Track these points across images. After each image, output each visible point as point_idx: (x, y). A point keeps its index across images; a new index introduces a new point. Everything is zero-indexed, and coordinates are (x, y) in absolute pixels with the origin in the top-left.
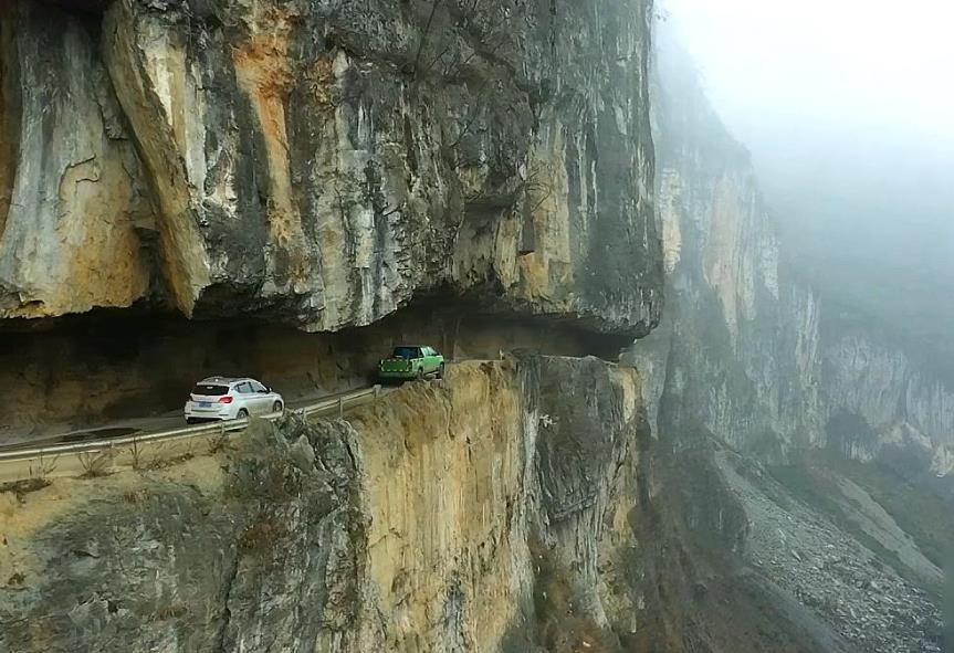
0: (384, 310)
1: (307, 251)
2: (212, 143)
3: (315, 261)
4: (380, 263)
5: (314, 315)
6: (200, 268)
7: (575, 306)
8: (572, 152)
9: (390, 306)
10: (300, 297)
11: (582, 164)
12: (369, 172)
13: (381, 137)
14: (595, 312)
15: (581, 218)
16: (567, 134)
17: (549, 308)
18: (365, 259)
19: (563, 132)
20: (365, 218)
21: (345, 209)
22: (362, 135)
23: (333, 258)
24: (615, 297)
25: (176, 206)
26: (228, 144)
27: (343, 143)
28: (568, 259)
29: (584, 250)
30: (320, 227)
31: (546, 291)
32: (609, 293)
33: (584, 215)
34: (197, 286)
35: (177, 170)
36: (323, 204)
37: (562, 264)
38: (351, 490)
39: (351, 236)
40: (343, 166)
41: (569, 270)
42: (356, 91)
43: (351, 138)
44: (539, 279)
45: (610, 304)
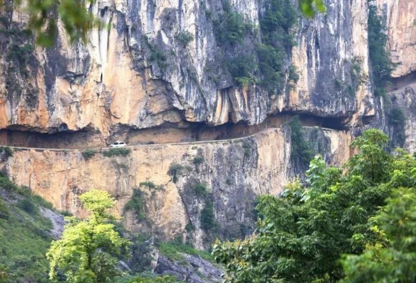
0: (260, 122)
1: (249, 113)
2: (241, 102)
3: (250, 115)
4: (260, 115)
5: (250, 123)
6: (239, 118)
7: (309, 107)
8: (309, 47)
9: (261, 122)
10: (248, 120)
11: (313, 51)
12: (259, 102)
13: (260, 97)
14: (318, 109)
15: (312, 72)
16: (307, 41)
17: (299, 109)
18: (258, 114)
19: (305, 40)
20: (258, 109)
21: (255, 107)
22: (258, 97)
23: (253, 115)
24: (327, 103)
25: (236, 110)
26: (242, 101)
27: (255, 97)
28: (307, 89)
29: (313, 85)
30: (251, 110)
31: (298, 102)
32: (324, 101)
33: (314, 71)
34: (238, 120)
35: (237, 106)
36: (251, 106)
37: (304, 92)
38: (257, 148)
39: (256, 111)
40: (255, 101)
41: (307, 94)
42: (257, 90)
43: (256, 97)
44: (295, 98)
45: (325, 105)
